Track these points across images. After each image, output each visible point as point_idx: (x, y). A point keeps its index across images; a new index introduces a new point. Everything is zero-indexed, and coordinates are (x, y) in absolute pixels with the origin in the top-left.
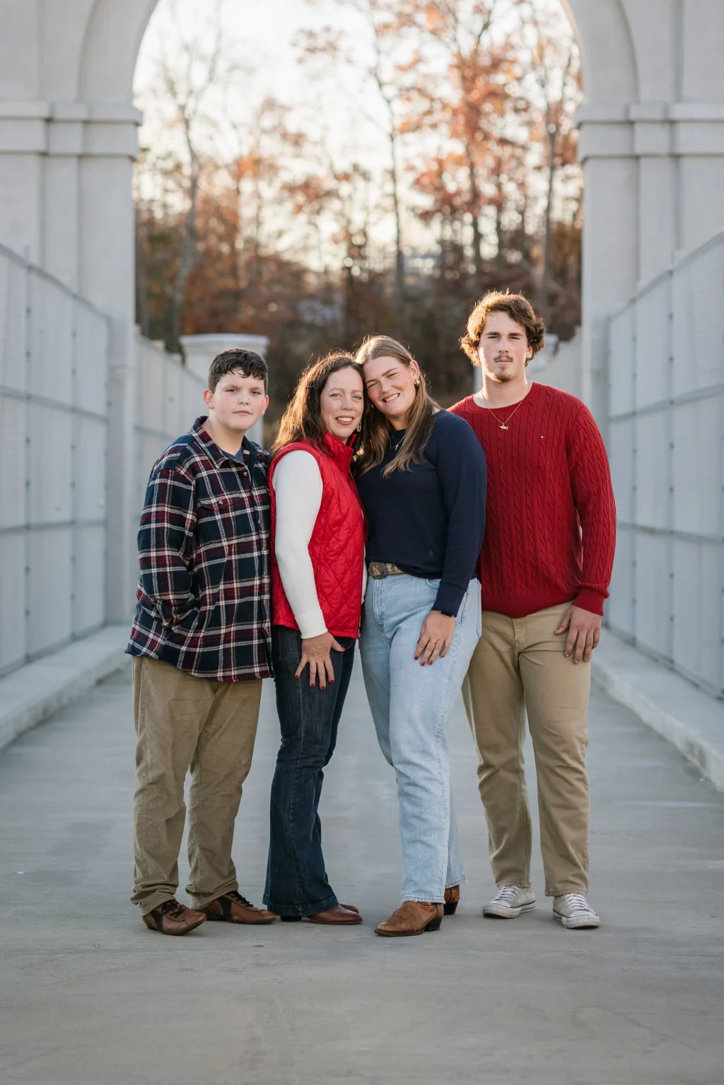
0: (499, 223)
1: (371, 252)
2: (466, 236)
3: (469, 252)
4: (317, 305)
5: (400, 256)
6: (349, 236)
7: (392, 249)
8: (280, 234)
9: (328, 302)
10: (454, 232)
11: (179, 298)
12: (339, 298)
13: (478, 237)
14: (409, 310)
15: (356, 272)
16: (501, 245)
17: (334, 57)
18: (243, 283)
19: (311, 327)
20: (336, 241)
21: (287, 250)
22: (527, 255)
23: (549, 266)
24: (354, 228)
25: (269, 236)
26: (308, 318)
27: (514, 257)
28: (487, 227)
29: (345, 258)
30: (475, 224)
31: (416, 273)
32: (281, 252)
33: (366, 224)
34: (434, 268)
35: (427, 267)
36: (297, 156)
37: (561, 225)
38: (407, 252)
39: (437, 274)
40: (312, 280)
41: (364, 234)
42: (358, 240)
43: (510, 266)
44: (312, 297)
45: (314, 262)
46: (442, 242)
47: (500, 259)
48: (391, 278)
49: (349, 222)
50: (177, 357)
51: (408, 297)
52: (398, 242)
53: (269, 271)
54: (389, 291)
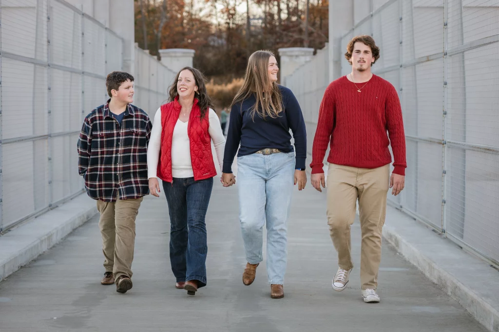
0: (288, 5)
2: (275, 10)
3: (276, 17)
4: (216, 38)
5: (248, 18)
6: (228, 10)
7: (245, 15)
8: (201, 10)
9: (220, 37)
10: (270, 9)
11: (160, 35)
12: (224, 35)
13: (280, 10)
14: (252, 40)
15: (231, 25)
16: (289, 14)
18: (186, 30)
19: (213, 47)
20: (223, 12)
21: (203, 16)
22: (299, 17)
23: (309, 22)
24: (230, 7)
25: (196, 11)
26: (212, 43)
27: (294, 19)
28: (283, 6)
30: (279, 6)
31: (255, 26)
32: (201, 18)
34: (262, 23)
35: (259, 23)
37: (312, 5)
38: (251, 17)
39: (263, 25)
40: (213, 30)
41: (234, 9)
42: (232, 12)
43: (292, 22)
44: (213, 35)
45: (214, 21)
46: (265, 12)
47: (288, 19)
48: (245, 27)
49: (228, 4)
50: (156, 57)
51: (251, 35)
52: (248, 13)
54: (244, 33)
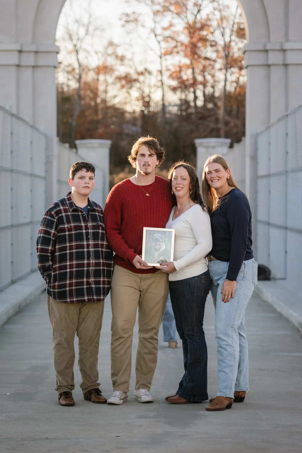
0: (204, 92)
1: (152, 104)
2: (191, 97)
3: (192, 104)
4: (130, 126)
5: (164, 106)
6: (143, 98)
7: (161, 103)
8: (115, 97)
9: (134, 124)
10: (186, 96)
11: (74, 123)
12: (139, 123)
13: (196, 98)
14: (168, 127)
15: (146, 112)
16: (205, 101)
17: (137, 24)
18: (100, 117)
19: (128, 135)
20: (138, 100)
21: (118, 103)
22: (215, 105)
23: (225, 110)
24: (145, 94)
25: (111, 97)
26: (126, 131)
27: (210, 106)
28: (199, 94)
29: (142, 107)
30: (194, 92)
31: (170, 113)
32: (115, 104)
33: (150, 92)
34: (178, 110)
35: (174, 110)
36: (122, 65)
37: (230, 93)
38: (166, 104)
39: (179, 113)
40: (128, 116)
41: (149, 96)
42: (147, 99)
43: (209, 110)
44: (128, 122)
45: (129, 108)
46: (181, 100)
47: (205, 106)
48: (160, 115)
49: (143, 92)
50: (74, 150)
51: (168, 123)
52: (163, 100)
53: (110, 112)
54: (159, 120)
